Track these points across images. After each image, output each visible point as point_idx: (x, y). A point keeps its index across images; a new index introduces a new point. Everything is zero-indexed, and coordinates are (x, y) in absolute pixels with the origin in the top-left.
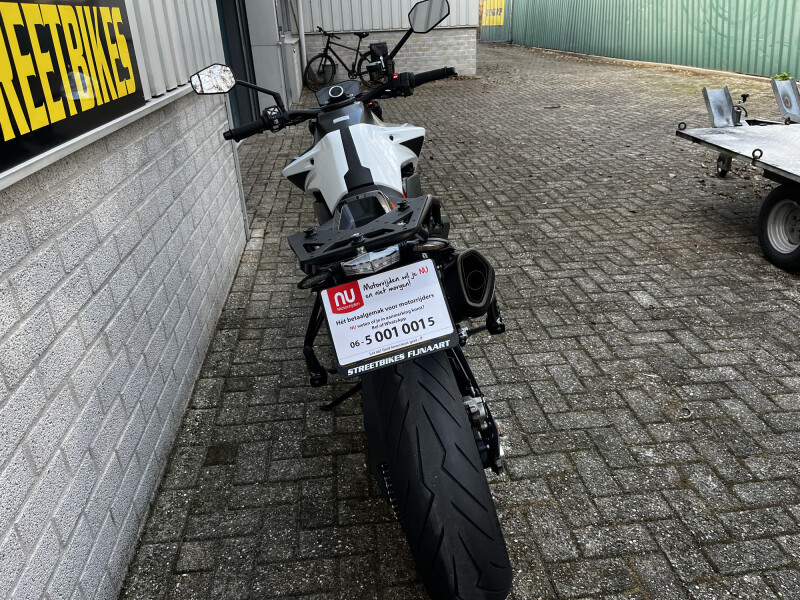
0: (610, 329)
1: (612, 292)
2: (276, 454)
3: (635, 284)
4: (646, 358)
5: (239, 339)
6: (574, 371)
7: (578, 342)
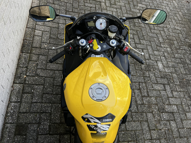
0: (149, 81)
1: (153, 60)
2: (40, 132)
3: (159, 58)
4: (156, 98)
5: (30, 60)
6: (136, 101)
7: (139, 85)
